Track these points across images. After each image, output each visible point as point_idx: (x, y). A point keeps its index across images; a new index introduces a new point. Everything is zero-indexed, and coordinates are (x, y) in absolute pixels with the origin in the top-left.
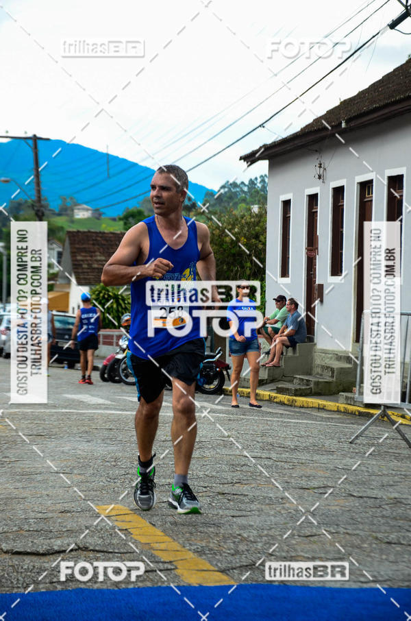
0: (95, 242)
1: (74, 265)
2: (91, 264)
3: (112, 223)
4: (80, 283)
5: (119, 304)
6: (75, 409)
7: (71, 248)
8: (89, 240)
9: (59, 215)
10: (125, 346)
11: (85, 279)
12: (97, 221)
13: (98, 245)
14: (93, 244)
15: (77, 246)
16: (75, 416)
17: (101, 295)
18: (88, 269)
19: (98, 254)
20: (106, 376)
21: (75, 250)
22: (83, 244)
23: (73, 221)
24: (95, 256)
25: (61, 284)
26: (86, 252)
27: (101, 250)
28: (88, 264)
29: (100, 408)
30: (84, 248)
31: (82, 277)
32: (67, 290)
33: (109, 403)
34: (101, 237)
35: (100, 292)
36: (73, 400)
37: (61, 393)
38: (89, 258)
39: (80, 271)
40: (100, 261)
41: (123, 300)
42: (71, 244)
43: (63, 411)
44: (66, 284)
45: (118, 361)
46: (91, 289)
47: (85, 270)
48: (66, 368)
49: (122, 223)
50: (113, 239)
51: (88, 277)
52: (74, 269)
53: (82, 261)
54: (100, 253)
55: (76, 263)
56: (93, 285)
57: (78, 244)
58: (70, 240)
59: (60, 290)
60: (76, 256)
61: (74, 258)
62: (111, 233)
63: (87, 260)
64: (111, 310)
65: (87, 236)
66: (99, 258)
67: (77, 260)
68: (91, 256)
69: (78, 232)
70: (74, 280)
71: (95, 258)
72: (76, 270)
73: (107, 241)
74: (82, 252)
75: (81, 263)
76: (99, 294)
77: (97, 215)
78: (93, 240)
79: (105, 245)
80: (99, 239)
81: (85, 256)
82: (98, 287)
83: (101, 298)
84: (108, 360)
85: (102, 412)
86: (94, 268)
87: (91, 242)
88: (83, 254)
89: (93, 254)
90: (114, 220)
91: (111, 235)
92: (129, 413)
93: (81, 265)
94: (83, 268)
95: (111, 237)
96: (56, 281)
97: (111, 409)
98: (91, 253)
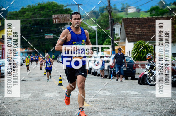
0: (135, 22)
1: (126, 33)
2: (134, 32)
3: (145, 13)
4: (129, 41)
5: (147, 50)
6: (124, 97)
7: (125, 26)
8: (133, 22)
9: (121, 12)
10: (148, 69)
11: (131, 39)
12: (138, 13)
13: (137, 23)
14: (135, 24)
15: (127, 25)
16: (124, 100)
17: (139, 46)
18: (133, 35)
19: (137, 28)
20: (141, 82)
21: (126, 27)
22: (130, 24)
23: (127, 14)
24: (136, 29)
25: (121, 42)
26: (131, 27)
27: (138, 26)
28: (133, 33)
29: (135, 96)
30: (131, 25)
31: (130, 38)
32: (124, 45)
33: (140, 94)
34: (138, 20)
35: (139, 45)
36: (124, 93)
37: (119, 90)
38: (133, 30)
39: (129, 36)
40: (138, 31)
41: (149, 48)
42: (124, 24)
43: (119, 98)
44: (123, 42)
45: (146, 75)
46: (134, 44)
47: (131, 36)
48: (124, 79)
49: (149, 13)
50: (143, 20)
51: (133, 38)
52: (126, 35)
53: (130, 31)
54: (138, 27)
55: (127, 32)
56: (135, 42)
57: (128, 24)
58: (124, 22)
59: (121, 45)
60: (127, 29)
61: (126, 31)
62: (143, 18)
63: (132, 31)
64: (144, 52)
65: (132, 20)
66: (137, 30)
67: (127, 31)
68: (134, 29)
69: (128, 18)
70: (127, 40)
71: (135, 30)
72: (127, 36)
73: (141, 22)
74: (130, 27)
75: (129, 32)
76: (138, 46)
77: (138, 11)
78: (134, 22)
79: (140, 23)
80: (137, 21)
81: (131, 29)
82: (137, 43)
83: (139, 48)
84: (141, 75)
85: (136, 98)
86: (135, 34)
87: (134, 23)
88: (130, 28)
89: (135, 28)
90: (146, 12)
91: (142, 19)
92: (148, 98)
93: (130, 33)
94: (130, 35)
95: (142, 20)
96: (119, 41)
97: (140, 97)
98: (134, 28)
